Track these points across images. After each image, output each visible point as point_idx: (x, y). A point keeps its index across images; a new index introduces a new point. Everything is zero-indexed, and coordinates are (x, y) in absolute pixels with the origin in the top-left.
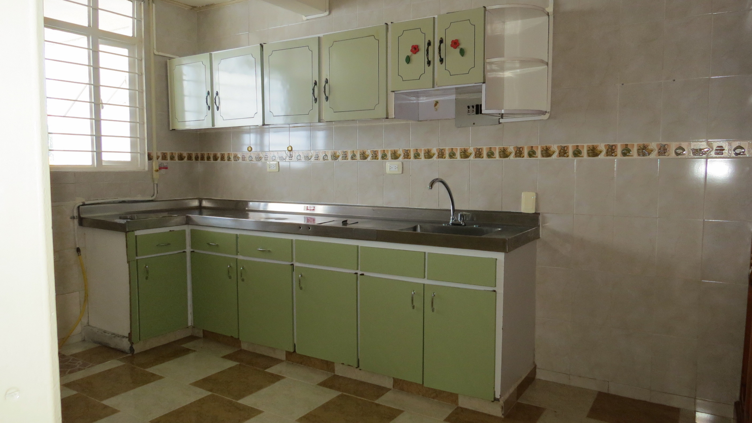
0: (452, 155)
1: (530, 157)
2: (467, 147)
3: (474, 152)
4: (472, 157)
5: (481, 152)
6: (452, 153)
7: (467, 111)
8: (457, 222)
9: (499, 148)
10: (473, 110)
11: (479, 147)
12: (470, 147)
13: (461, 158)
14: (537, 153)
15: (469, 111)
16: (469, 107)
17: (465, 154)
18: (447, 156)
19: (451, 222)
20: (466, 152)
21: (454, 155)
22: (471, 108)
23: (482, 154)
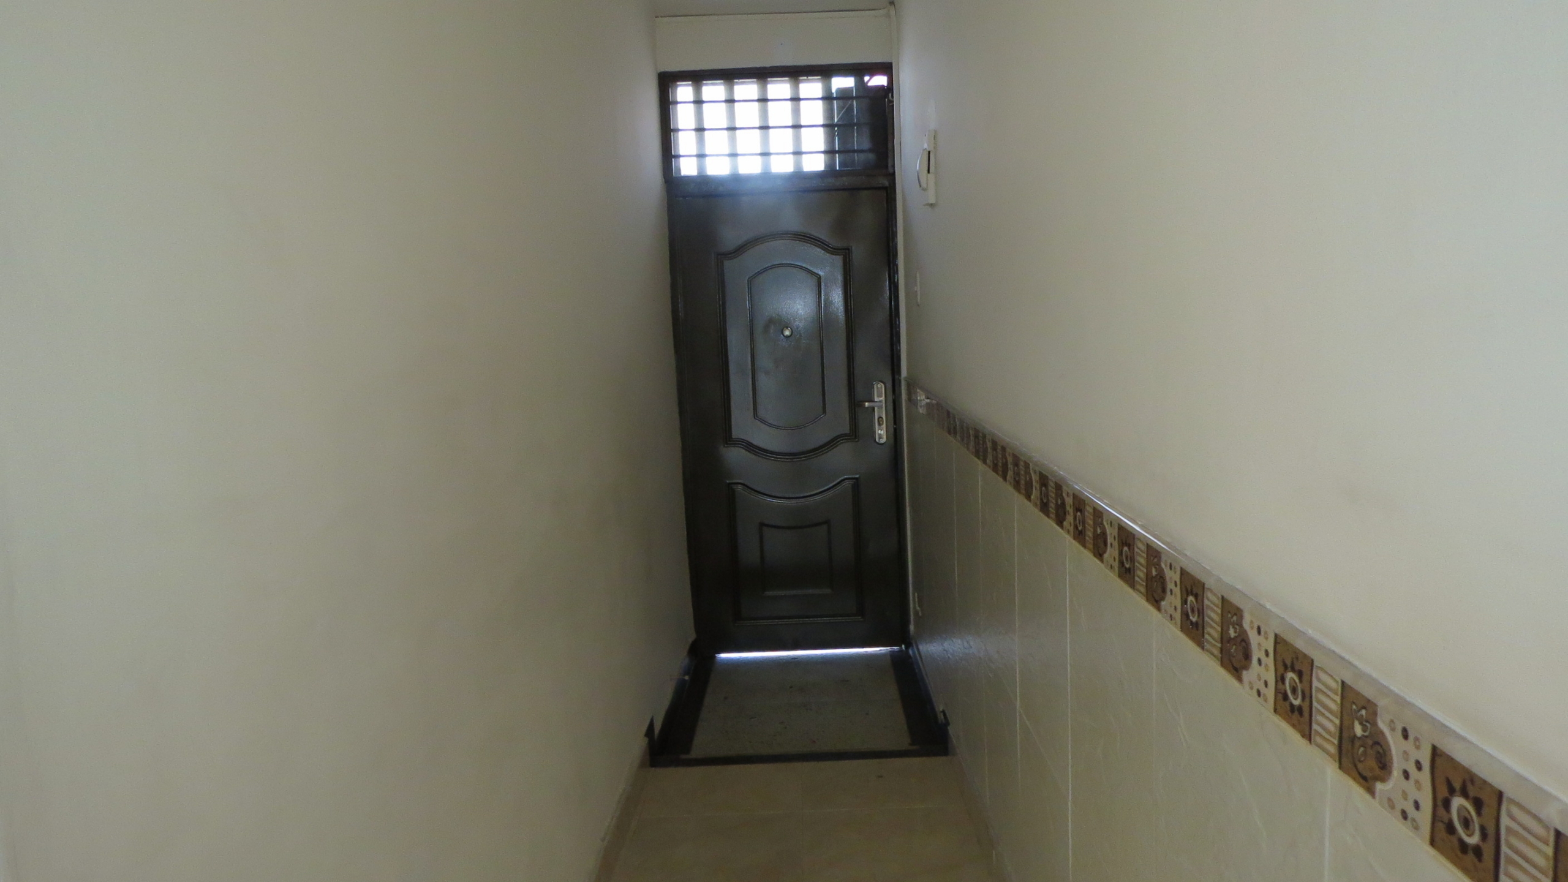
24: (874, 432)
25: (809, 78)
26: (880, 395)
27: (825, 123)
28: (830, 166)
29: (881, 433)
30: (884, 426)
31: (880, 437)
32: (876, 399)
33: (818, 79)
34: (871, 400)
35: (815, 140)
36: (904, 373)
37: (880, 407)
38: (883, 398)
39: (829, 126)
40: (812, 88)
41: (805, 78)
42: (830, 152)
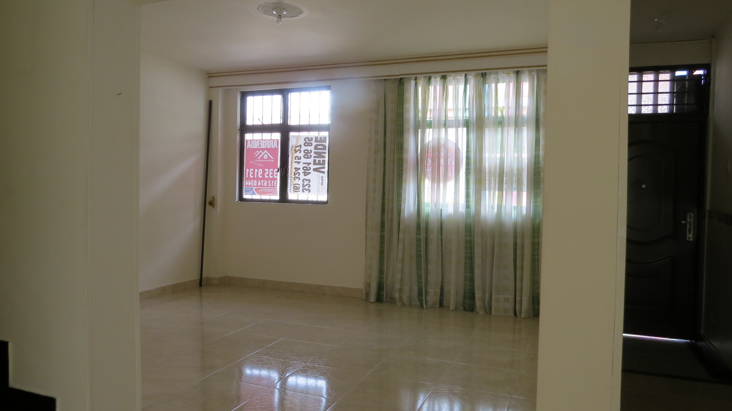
24: (686, 236)
25: (665, 71)
26: (690, 218)
27: (671, 91)
28: (671, 110)
29: (690, 237)
30: (692, 233)
31: (689, 238)
32: (688, 220)
33: (668, 72)
34: (685, 220)
35: (664, 99)
36: (708, 207)
37: (690, 225)
38: (692, 220)
39: (671, 93)
40: (665, 76)
41: (663, 71)
42: (671, 105)
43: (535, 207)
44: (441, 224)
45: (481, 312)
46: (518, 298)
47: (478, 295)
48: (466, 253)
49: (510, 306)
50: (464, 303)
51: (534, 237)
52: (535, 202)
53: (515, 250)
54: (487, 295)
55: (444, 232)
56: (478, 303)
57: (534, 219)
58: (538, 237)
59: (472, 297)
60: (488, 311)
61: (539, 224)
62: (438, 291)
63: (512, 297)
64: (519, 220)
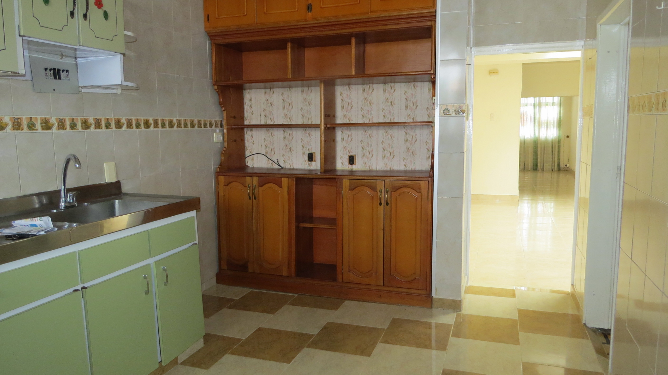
0: (31, 126)
1: (107, 129)
2: (48, 117)
3: (56, 123)
4: (55, 129)
5: (64, 123)
6: (32, 124)
7: (45, 74)
8: (69, 205)
9: (81, 118)
10: (51, 74)
11: (61, 117)
12: (52, 117)
13: (43, 129)
14: (112, 125)
15: (46, 74)
16: (46, 69)
17: (47, 126)
18: (25, 127)
19: (63, 205)
20: (48, 122)
21: (34, 127)
22: (48, 71)
23: (65, 125)
43: (559, 134)
44: (525, 141)
45: (540, 170)
46: (553, 164)
47: (539, 164)
48: (534, 150)
49: (550, 167)
50: (533, 168)
51: (558, 144)
52: (559, 132)
53: (552, 149)
54: (542, 164)
55: (525, 143)
56: (539, 167)
57: (559, 138)
58: (560, 144)
59: (537, 165)
60: (543, 170)
61: (560, 140)
62: (524, 164)
63: (551, 164)
64: (554, 138)
